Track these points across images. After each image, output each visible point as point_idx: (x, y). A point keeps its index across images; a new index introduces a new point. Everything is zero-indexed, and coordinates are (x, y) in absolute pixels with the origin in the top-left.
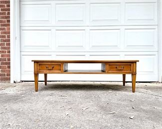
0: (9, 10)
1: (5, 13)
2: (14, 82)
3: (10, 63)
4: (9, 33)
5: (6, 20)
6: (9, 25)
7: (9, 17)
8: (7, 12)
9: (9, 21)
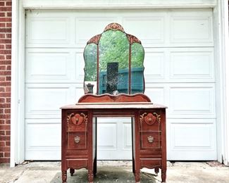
0: (10, 63)
1: (4, 68)
2: (16, 165)
3: (10, 137)
4: (9, 95)
5: (5, 76)
6: (9, 84)
7: (10, 73)
8: (6, 66)
9: (9, 79)
